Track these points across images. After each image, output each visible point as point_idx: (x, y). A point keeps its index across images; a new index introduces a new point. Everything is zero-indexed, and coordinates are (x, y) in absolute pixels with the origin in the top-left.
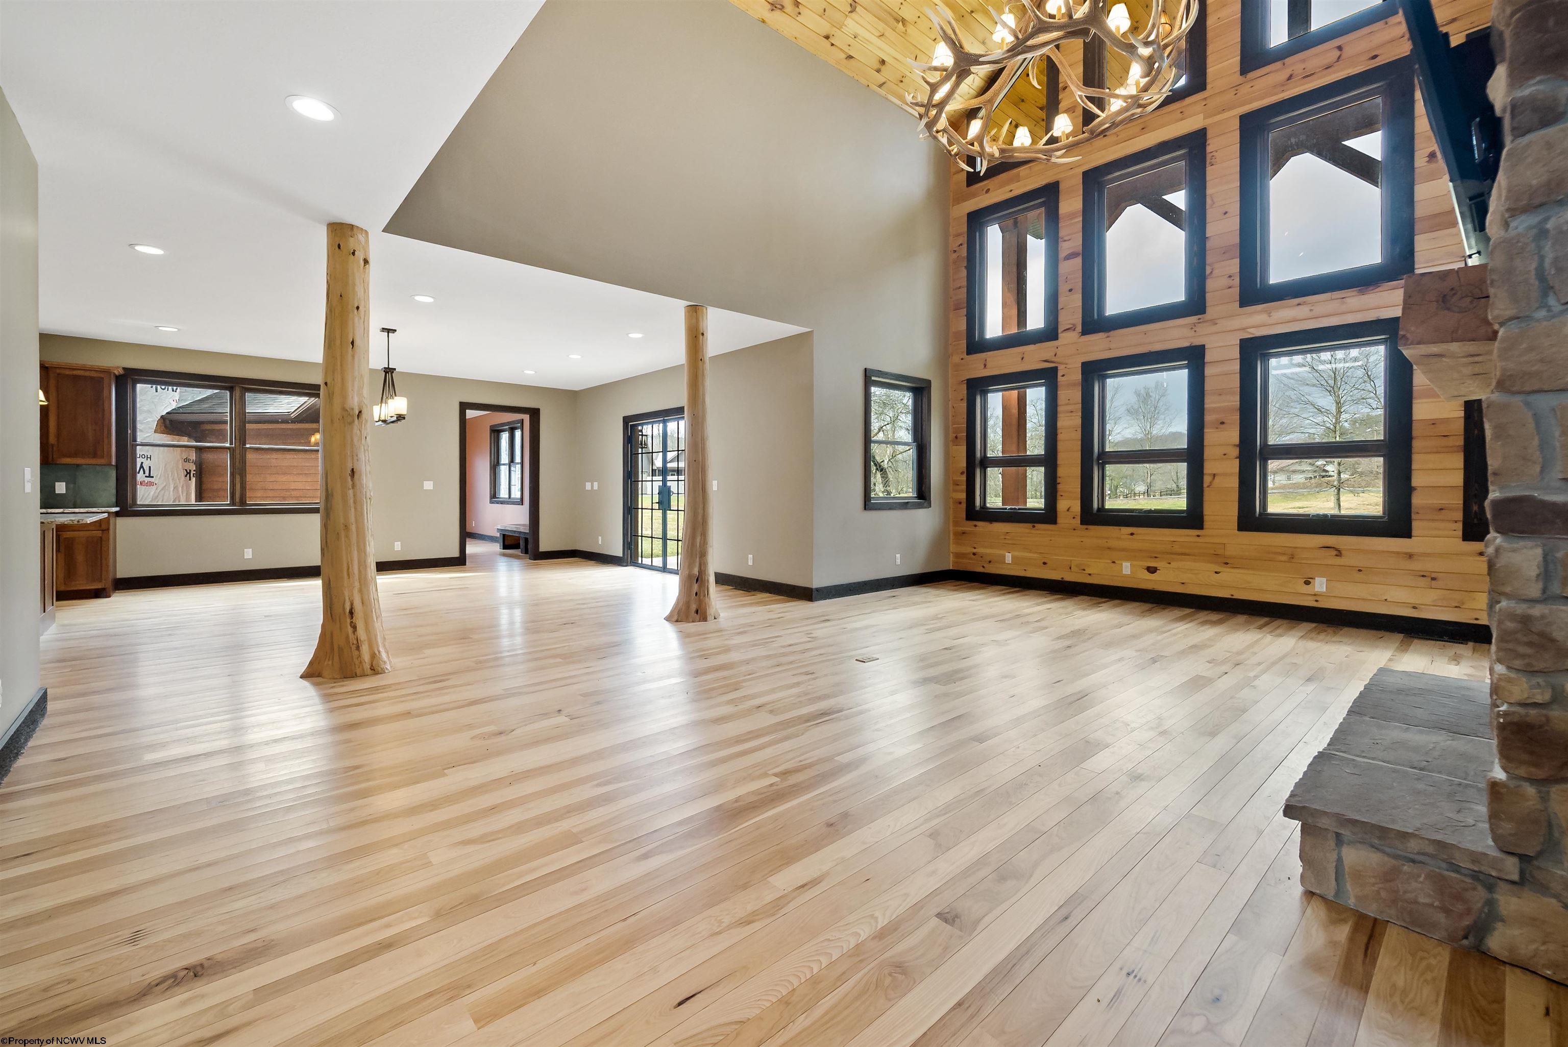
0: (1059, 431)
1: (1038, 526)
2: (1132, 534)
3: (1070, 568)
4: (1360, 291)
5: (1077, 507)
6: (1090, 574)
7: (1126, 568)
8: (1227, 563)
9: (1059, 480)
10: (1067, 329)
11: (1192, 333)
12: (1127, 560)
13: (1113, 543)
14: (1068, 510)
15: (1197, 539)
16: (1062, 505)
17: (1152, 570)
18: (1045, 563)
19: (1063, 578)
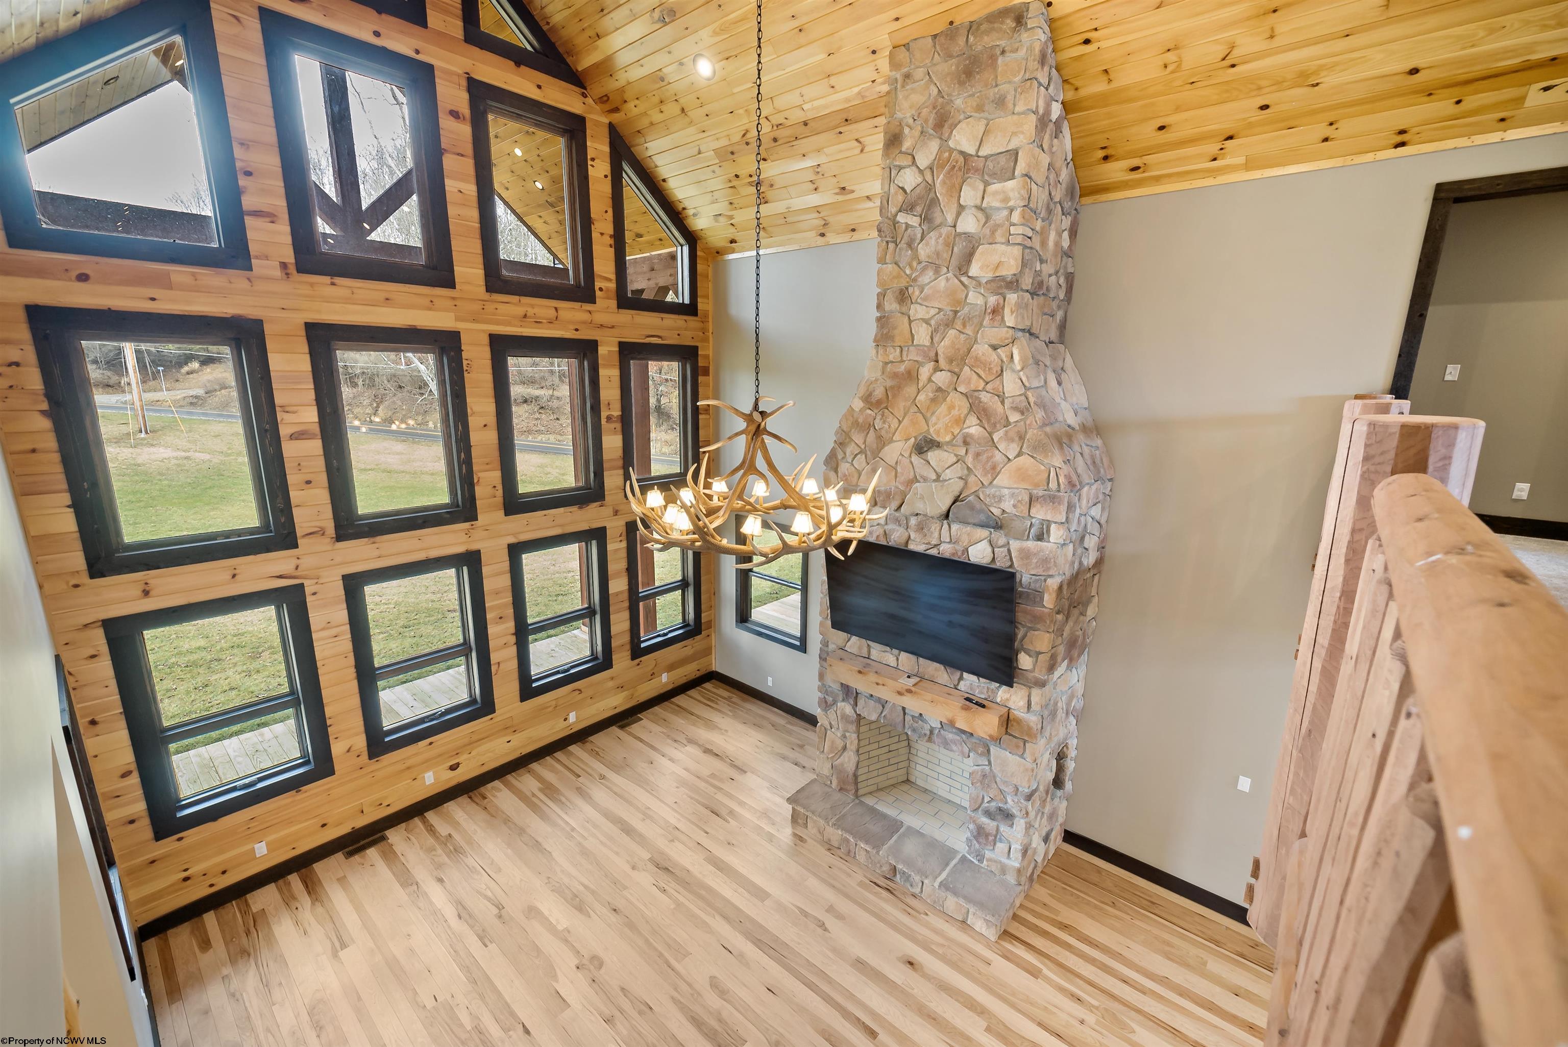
0: (319, 664)
1: (304, 788)
2: (431, 744)
3: (362, 812)
4: (580, 508)
5: (360, 742)
6: (388, 805)
7: (429, 778)
8: (515, 731)
9: (329, 722)
10: (311, 534)
11: (464, 538)
12: (427, 770)
13: (409, 763)
14: (348, 751)
15: (492, 722)
16: (337, 749)
17: (453, 768)
18: (324, 825)
19: (353, 828)
